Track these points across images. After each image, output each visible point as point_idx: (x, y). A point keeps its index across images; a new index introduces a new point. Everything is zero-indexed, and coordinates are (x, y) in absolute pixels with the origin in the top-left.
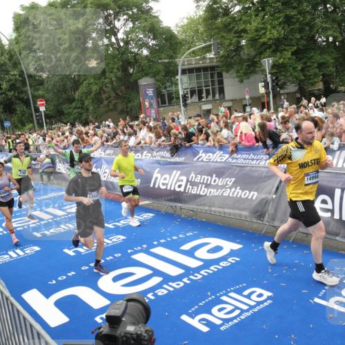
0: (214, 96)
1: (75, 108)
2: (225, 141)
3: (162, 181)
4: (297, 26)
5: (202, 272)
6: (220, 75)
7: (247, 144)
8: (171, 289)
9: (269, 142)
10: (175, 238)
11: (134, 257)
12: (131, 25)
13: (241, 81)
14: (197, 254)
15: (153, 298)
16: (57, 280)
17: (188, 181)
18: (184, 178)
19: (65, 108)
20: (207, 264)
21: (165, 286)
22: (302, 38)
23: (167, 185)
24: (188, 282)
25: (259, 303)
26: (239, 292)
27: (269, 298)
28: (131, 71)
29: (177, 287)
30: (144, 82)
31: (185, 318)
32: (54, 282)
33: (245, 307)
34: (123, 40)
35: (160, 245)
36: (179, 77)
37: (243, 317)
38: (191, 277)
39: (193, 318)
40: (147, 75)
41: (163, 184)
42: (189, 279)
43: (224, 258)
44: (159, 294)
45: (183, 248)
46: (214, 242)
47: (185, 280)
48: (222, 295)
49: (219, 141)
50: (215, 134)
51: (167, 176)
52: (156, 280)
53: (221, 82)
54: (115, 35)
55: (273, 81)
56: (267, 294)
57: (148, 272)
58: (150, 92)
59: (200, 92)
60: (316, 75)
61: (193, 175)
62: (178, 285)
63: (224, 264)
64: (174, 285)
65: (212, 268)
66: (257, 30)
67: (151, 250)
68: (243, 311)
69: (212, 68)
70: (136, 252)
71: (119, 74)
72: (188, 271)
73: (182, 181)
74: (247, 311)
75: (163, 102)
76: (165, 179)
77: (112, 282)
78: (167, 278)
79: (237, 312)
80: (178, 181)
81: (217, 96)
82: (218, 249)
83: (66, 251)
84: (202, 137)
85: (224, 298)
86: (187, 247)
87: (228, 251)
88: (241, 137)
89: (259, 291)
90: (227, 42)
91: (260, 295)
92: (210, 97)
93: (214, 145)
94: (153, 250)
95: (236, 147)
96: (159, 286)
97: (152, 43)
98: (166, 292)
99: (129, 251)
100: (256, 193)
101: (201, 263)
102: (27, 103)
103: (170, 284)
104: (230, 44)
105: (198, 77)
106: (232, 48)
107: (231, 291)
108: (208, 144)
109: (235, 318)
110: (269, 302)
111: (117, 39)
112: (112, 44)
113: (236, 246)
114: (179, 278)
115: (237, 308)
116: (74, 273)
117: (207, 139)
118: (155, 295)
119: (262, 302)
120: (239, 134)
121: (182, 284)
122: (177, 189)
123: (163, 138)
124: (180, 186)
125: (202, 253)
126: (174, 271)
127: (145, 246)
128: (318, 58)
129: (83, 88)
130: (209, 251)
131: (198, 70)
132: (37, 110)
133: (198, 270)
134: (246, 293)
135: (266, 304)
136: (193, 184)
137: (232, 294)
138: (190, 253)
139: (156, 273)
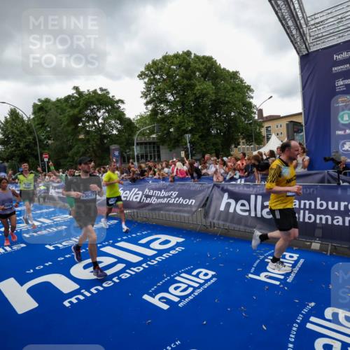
0: (154, 159)
1: (69, 162)
2: (166, 175)
3: (124, 195)
4: (202, 122)
5: (157, 259)
6: (158, 147)
7: (181, 176)
8: (133, 273)
9: (195, 175)
10: (134, 235)
11: (102, 249)
12: (107, 114)
13: (171, 151)
14: (152, 245)
15: (117, 281)
16: (34, 270)
17: (143, 194)
18: (141, 193)
19: (62, 161)
20: (160, 252)
21: (128, 271)
22: (204, 129)
23: (127, 197)
24: (147, 267)
25: (206, 281)
26: (189, 273)
27: (213, 276)
28: (106, 141)
29: (137, 271)
30: (113, 147)
31: (146, 297)
32: (32, 271)
33: (197, 285)
34: (101, 123)
35: (122, 240)
36: (135, 147)
37: (196, 294)
38: (149, 263)
39: (154, 297)
40: (115, 144)
41: (124, 197)
42: (147, 265)
43: (173, 248)
44: (123, 277)
45: (140, 242)
46: (164, 237)
47: (144, 265)
48: (175, 276)
49: (163, 175)
50: (160, 170)
51: (128, 192)
52: (120, 266)
53: (159, 151)
54: (97, 120)
55: (191, 147)
56: (211, 273)
57: (114, 260)
58: (117, 153)
59: (147, 156)
60: (212, 149)
61: (147, 190)
62: (139, 269)
63: (173, 252)
64: (135, 269)
65: (164, 255)
66: (180, 122)
67: (116, 244)
68: (195, 289)
69: (154, 143)
70: (104, 246)
71: (98, 142)
72: (146, 258)
73: (139, 194)
74: (199, 288)
75: (124, 161)
76: (126, 193)
77: (82, 269)
78: (129, 265)
79: (190, 290)
80: (136, 194)
81: (156, 160)
82: (167, 242)
83: (48, 246)
84: (151, 172)
85: (178, 278)
86: (144, 241)
87: (175, 243)
88: (177, 172)
89: (205, 271)
90: (163, 129)
91: (206, 275)
92: (153, 160)
93: (159, 178)
94: (118, 244)
95: (174, 178)
96: (123, 271)
97: (119, 126)
98: (128, 275)
99: (99, 245)
100: (194, 201)
101: (155, 252)
102: (36, 157)
103: (132, 269)
104: (165, 130)
105: (146, 148)
106: (165, 132)
107: (182, 273)
108: (155, 177)
109: (190, 294)
110: (214, 279)
111: (98, 123)
112: (95, 126)
113: (181, 240)
114: (139, 264)
115: (189, 286)
116: (50, 263)
117: (155, 174)
118: (119, 278)
119: (209, 280)
120: (175, 170)
121: (142, 269)
122: (134, 200)
123: (125, 174)
124: (137, 198)
125: (155, 245)
126: (135, 259)
127: (111, 241)
128: (213, 140)
129: (74, 150)
130: (160, 244)
131: (146, 143)
132: (43, 161)
133: (153, 257)
134: (195, 273)
135: (212, 281)
136: (147, 196)
137: (183, 275)
138: (147, 245)
139: (120, 260)
